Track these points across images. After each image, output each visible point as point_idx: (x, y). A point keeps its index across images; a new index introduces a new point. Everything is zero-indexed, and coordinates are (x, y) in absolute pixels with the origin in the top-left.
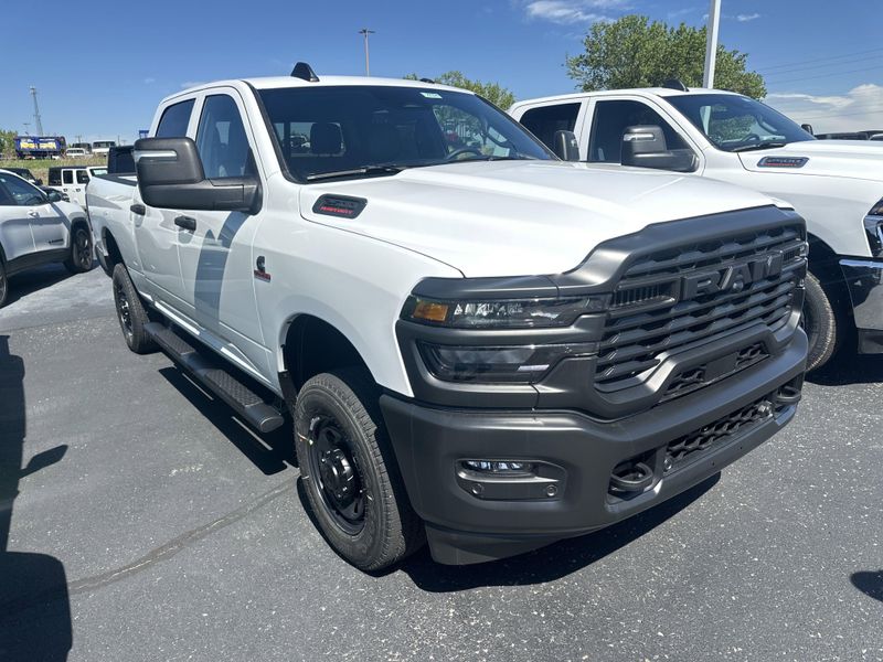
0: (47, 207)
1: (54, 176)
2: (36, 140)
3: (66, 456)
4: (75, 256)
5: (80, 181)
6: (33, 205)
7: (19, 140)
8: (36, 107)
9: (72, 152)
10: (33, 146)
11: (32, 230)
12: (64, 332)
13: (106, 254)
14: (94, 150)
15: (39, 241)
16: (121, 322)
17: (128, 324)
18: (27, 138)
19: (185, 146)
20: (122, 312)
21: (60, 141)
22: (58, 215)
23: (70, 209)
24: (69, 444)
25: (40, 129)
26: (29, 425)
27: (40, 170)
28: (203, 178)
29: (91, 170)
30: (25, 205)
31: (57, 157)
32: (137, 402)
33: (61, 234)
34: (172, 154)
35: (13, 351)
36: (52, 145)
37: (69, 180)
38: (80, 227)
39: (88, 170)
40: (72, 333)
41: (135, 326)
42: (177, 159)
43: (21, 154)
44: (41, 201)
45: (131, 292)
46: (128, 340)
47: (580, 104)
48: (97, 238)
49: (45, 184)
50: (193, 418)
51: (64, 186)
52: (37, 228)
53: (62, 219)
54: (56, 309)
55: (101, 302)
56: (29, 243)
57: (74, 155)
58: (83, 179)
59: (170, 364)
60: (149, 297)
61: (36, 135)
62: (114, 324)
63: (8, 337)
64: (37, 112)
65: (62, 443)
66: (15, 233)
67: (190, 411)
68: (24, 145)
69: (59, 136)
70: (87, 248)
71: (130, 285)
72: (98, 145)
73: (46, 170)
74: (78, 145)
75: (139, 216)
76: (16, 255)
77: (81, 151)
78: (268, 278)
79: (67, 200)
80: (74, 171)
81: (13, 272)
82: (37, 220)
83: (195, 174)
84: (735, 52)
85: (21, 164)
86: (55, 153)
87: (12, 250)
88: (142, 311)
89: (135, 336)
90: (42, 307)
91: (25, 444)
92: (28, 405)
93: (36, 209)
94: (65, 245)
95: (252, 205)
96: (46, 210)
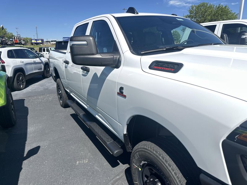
0: (38, 59)
1: (40, 50)
2: (36, 40)
3: (39, 151)
4: (45, 73)
5: (47, 51)
6: (34, 58)
7: (32, 40)
8: (37, 31)
9: (45, 43)
10: (35, 42)
11: (33, 66)
12: (41, 98)
13: (54, 75)
14: (51, 43)
15: (35, 69)
16: (58, 97)
17: (61, 98)
18: (34, 39)
19: (90, 39)
20: (59, 94)
21: (42, 40)
22: (41, 62)
23: (44, 60)
24: (41, 145)
25: (37, 37)
26: (28, 136)
27: (37, 48)
28: (97, 53)
29: (50, 48)
30: (32, 58)
31: (41, 45)
32: (63, 128)
33: (41, 66)
34: (85, 43)
35: (26, 105)
36: (40, 41)
37: (44, 51)
38: (47, 65)
39: (49, 48)
40: (43, 99)
41: (63, 99)
42: (87, 44)
43: (32, 44)
44: (36, 57)
45: (62, 88)
46: (60, 103)
47: (216, 25)
48: (52, 69)
49: (38, 52)
50: (83, 136)
51: (43, 52)
52: (35, 65)
53: (42, 62)
54: (39, 90)
55: (52, 88)
56: (32, 70)
57: (46, 44)
58: (48, 51)
59: (74, 112)
60: (68, 91)
61: (36, 39)
62: (56, 97)
63: (25, 99)
64: (37, 33)
65: (38, 145)
66: (29, 67)
67: (82, 133)
68: (33, 41)
69: (42, 39)
70: (49, 71)
71: (62, 86)
72: (52, 41)
73: (38, 48)
74: (47, 41)
75: (67, 64)
76: (29, 73)
77: (48, 43)
78: (125, 96)
79: (43, 57)
80: (46, 48)
81: (28, 78)
82: (35, 63)
83: (94, 50)
84: (235, 13)
85: (32, 46)
86: (41, 43)
87: (27, 72)
88: (66, 94)
89: (63, 102)
90: (35, 89)
91: (26, 144)
92: (28, 127)
93: (35, 60)
94: (42, 70)
95: (116, 64)
96: (37, 60)
